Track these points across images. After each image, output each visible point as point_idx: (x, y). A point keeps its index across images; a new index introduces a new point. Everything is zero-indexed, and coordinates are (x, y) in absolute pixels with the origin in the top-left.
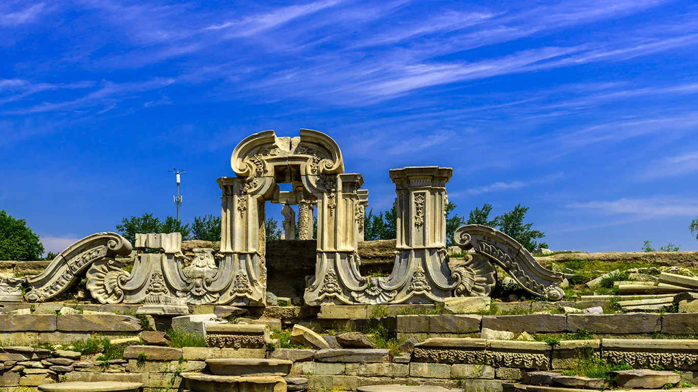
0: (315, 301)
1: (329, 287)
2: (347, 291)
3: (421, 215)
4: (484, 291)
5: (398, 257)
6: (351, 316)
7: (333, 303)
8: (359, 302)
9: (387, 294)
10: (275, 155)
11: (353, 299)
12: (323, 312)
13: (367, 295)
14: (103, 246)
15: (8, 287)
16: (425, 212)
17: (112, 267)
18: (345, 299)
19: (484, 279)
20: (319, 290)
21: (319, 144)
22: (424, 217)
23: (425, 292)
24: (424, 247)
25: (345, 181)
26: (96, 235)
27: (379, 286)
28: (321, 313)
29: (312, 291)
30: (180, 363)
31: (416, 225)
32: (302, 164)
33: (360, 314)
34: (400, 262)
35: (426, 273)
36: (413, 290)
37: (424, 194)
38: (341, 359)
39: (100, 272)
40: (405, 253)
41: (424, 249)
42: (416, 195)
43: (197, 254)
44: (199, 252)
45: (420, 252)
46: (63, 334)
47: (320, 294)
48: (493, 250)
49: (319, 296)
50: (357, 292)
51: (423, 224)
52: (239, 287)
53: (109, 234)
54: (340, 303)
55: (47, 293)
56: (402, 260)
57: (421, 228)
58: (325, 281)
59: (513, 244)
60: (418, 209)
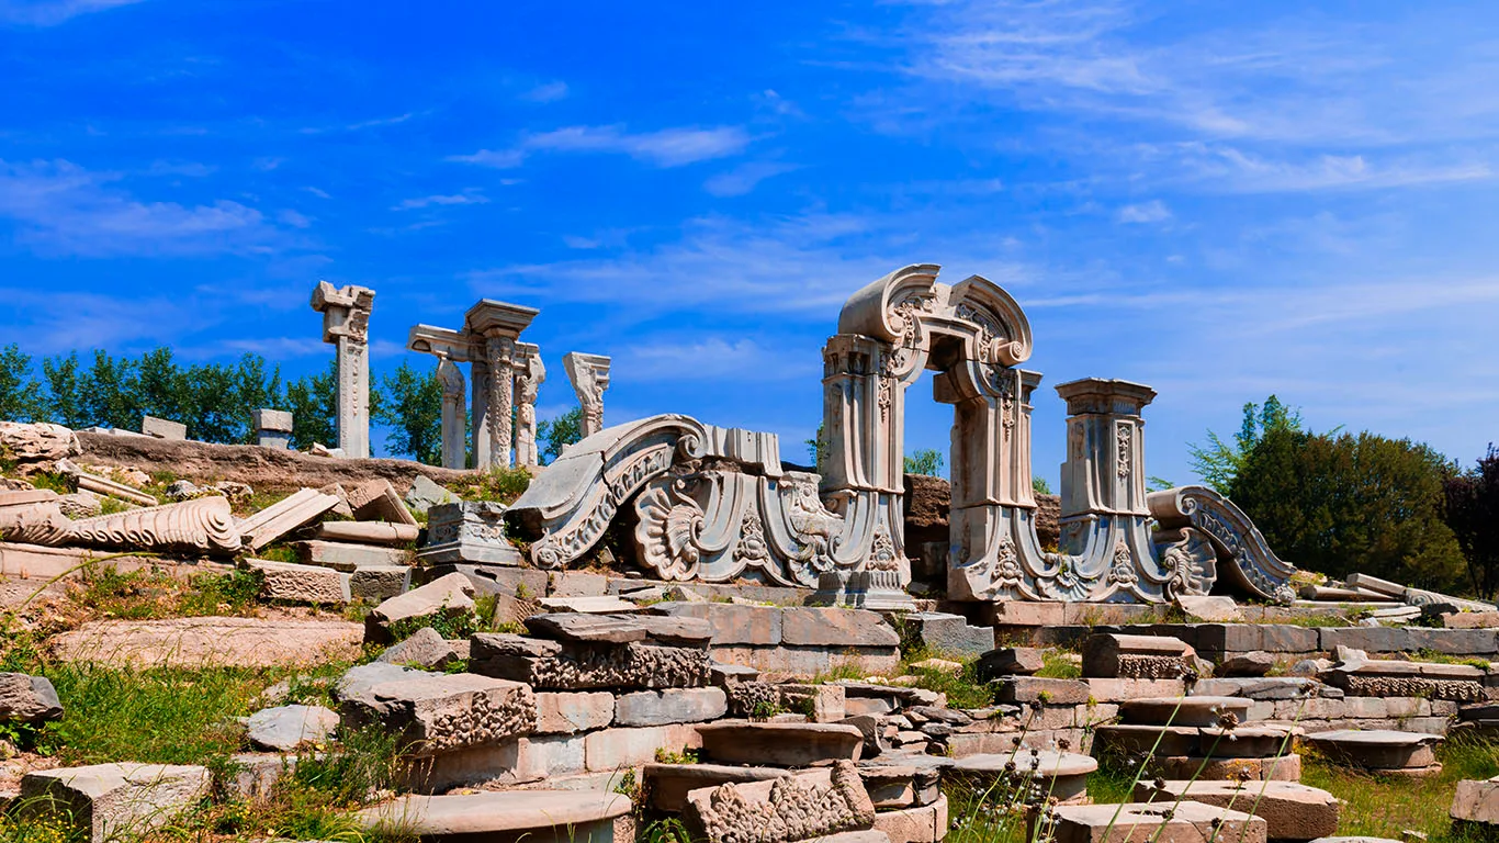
0: (987, 591)
1: (1008, 569)
2: (1032, 578)
3: (1126, 460)
4: (1201, 588)
5: (1093, 524)
6: (1044, 622)
7: (1010, 597)
8: (1048, 597)
9: (1084, 585)
10: (930, 311)
11: (1038, 591)
12: (1007, 613)
13: (1059, 585)
14: (666, 444)
15: (482, 526)
16: (1130, 455)
17: (680, 495)
18: (1028, 590)
19: (1201, 569)
20: (991, 570)
21: (992, 309)
22: (1129, 464)
23: (1131, 584)
24: (1129, 512)
25: (1026, 383)
26: (662, 419)
27: (1074, 572)
28: (1004, 613)
29: (982, 574)
30: (1088, 707)
31: (1121, 476)
32: (968, 338)
33: (1055, 618)
34: (1096, 532)
35: (1133, 554)
36: (1116, 580)
37: (1129, 426)
38: (1272, 694)
39: (655, 505)
40: (1106, 519)
41: (1130, 515)
42: (1120, 426)
43: (798, 484)
44: (802, 480)
45: (1126, 519)
46: (788, 651)
47: (994, 579)
48: (1217, 527)
49: (992, 582)
50: (1046, 579)
51: (1129, 476)
52: (881, 559)
53: (685, 420)
54: (1019, 598)
55: (569, 548)
56: (1100, 530)
57: (1125, 480)
58: (999, 556)
59: (1243, 522)
60: (1121, 449)
